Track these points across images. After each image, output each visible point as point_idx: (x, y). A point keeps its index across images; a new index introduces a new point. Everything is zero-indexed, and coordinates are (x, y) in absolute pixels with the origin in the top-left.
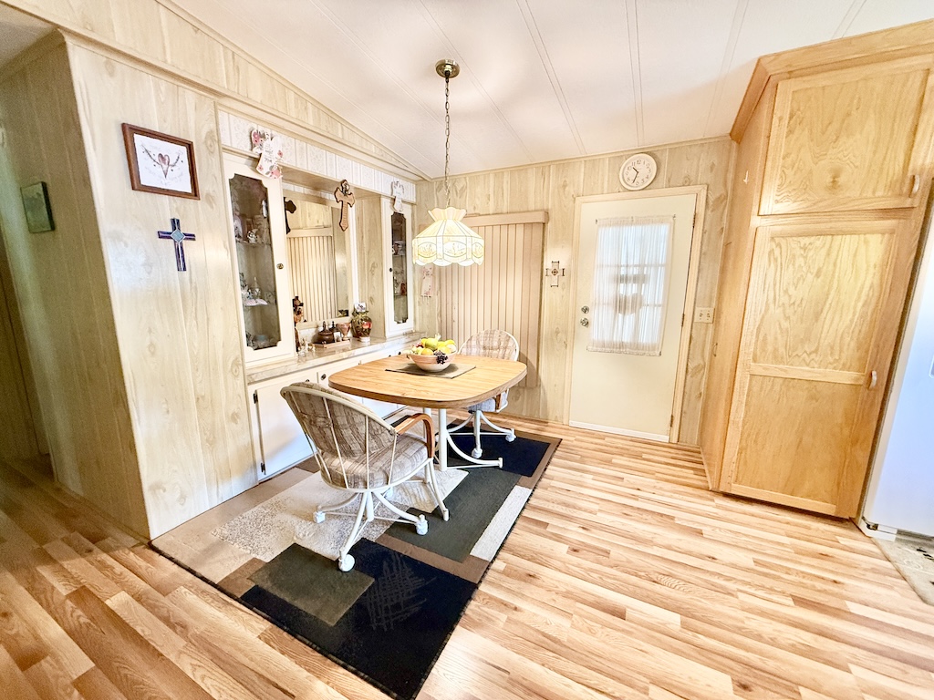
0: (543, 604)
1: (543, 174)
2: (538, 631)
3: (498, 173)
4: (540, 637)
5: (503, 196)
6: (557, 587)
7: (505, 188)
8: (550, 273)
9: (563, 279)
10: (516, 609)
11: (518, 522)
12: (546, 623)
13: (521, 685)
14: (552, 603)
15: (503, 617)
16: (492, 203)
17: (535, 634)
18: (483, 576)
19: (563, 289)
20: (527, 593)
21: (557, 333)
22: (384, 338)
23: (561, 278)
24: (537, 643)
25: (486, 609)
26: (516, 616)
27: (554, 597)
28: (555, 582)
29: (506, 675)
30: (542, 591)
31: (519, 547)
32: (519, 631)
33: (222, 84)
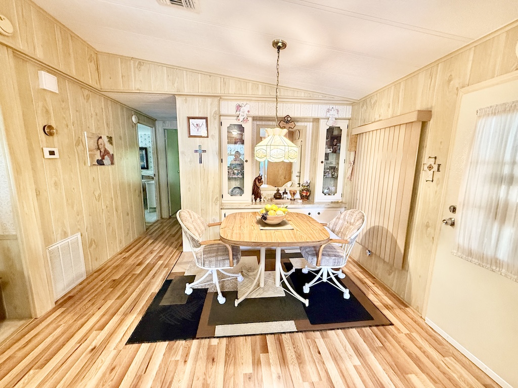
0: (193, 374)
1: (431, 75)
2: (173, 378)
3: (396, 84)
4: (169, 381)
5: (398, 103)
6: (209, 377)
7: (400, 96)
8: (426, 168)
9: (437, 175)
10: (185, 361)
11: (258, 336)
12: (180, 380)
13: (138, 382)
14: (195, 379)
15: (178, 358)
16: (390, 110)
17: (171, 377)
18: (202, 338)
19: (437, 184)
20: (199, 362)
21: (427, 226)
22: (313, 203)
23: (437, 174)
24: (165, 380)
25: (181, 348)
26: (181, 363)
27: (201, 378)
28: (213, 374)
29: (143, 372)
30: (203, 370)
31: (235, 345)
32: (170, 369)
33: (218, 92)
